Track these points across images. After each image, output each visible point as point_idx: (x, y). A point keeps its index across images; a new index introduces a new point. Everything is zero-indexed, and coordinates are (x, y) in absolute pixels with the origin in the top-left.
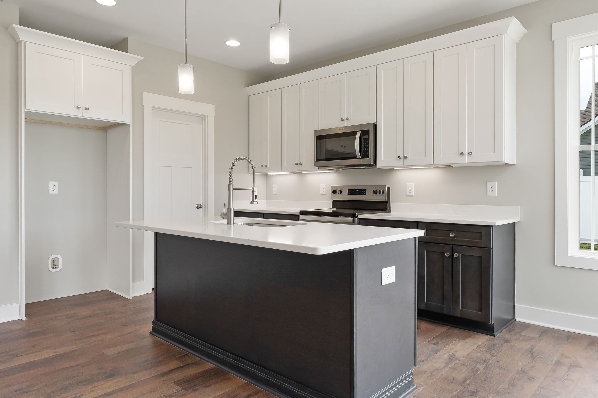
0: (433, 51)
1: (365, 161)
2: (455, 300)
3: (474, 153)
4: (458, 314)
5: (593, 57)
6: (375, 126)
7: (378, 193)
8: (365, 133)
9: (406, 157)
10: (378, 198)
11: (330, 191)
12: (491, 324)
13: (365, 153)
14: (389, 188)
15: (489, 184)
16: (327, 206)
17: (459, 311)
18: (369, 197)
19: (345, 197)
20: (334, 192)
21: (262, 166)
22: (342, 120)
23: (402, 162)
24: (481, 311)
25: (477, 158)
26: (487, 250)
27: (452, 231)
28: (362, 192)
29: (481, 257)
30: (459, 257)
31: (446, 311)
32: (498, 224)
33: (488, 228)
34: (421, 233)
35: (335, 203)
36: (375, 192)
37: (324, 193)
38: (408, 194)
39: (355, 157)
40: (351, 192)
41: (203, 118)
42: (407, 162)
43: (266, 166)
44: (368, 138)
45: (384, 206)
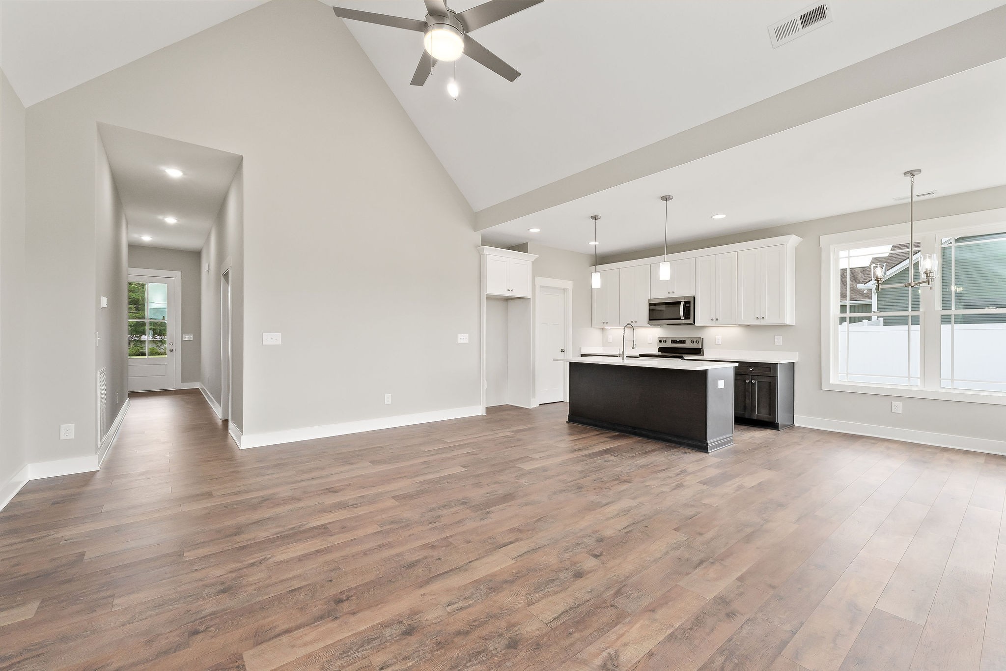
0: (737, 251)
1: (687, 321)
2: (753, 410)
3: (766, 318)
4: (755, 418)
5: (849, 257)
6: (694, 298)
7: (695, 342)
8: (687, 303)
9: (717, 319)
10: (695, 346)
11: (657, 341)
12: (777, 423)
13: (687, 316)
14: (703, 339)
15: (776, 337)
16: (655, 351)
17: (756, 415)
18: (688, 345)
19: (669, 345)
20: (660, 341)
21: (604, 323)
22: (669, 293)
23: (714, 322)
24: (770, 415)
25: (769, 321)
26: (774, 378)
27: (751, 367)
28: (683, 342)
29: (770, 382)
30: (756, 382)
31: (747, 416)
32: (781, 363)
33: (774, 365)
34: (737, 365)
35: (661, 349)
36: (692, 342)
37: (651, 342)
38: (717, 343)
39: (680, 319)
40: (674, 341)
41: (565, 290)
42: (718, 323)
43: (607, 323)
44: (690, 306)
45: (698, 351)
